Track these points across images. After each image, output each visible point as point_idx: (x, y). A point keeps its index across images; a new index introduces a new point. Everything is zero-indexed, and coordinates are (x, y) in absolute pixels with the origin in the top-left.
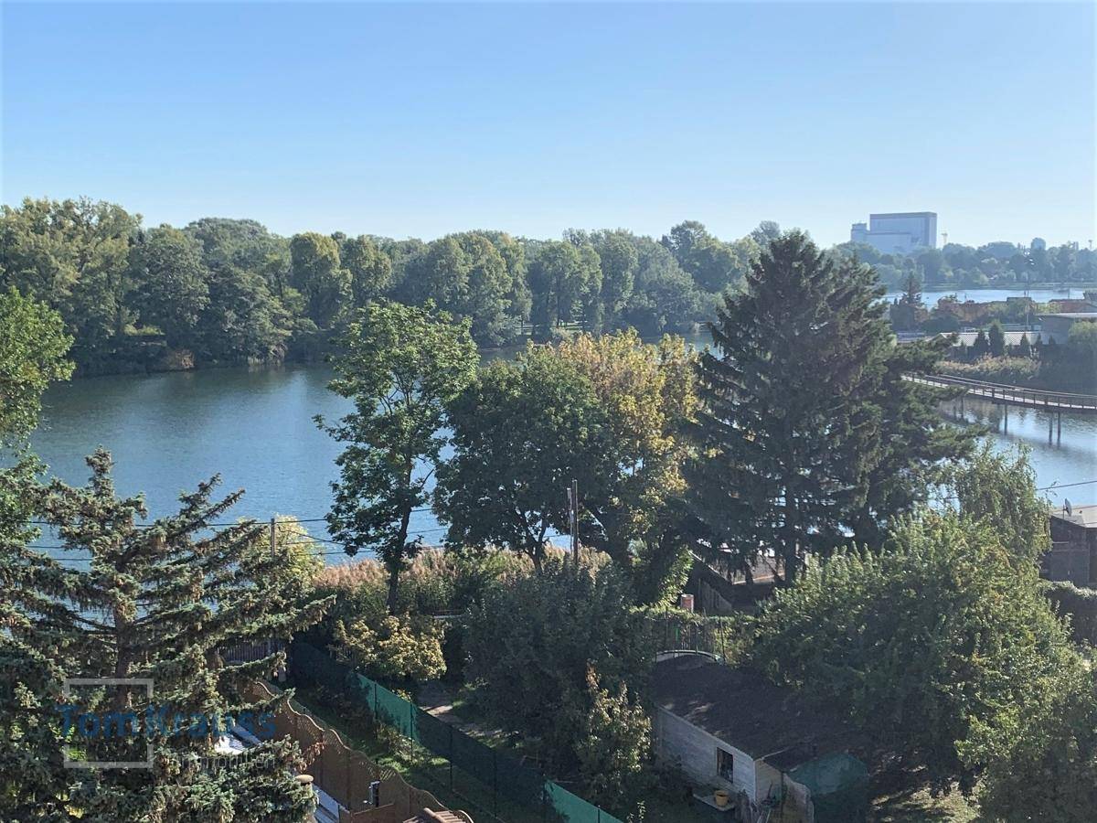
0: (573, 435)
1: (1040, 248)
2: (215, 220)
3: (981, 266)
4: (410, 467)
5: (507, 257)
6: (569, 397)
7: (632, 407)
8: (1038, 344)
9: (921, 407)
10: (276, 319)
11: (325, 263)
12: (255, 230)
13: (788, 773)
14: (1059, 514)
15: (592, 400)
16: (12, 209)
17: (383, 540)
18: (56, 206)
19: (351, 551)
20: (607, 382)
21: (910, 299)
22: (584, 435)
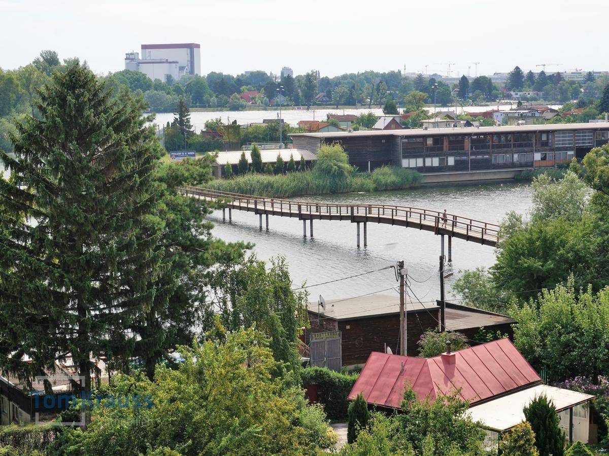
1: (289, 76)
14: (314, 309)
21: (181, 122)
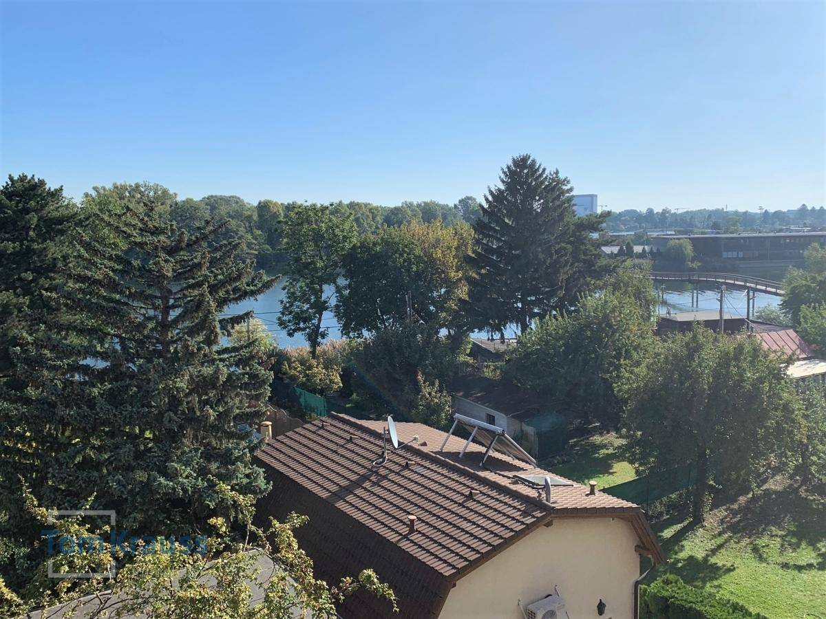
0: (409, 270)
1: (651, 212)
2: (216, 196)
3: (620, 221)
4: (321, 291)
5: (373, 213)
6: (406, 249)
7: (439, 255)
8: (651, 252)
9: (592, 248)
10: (249, 245)
11: (275, 216)
12: (237, 201)
13: (524, 422)
15: (418, 252)
16: (107, 188)
17: (308, 330)
18: (131, 186)
19: (291, 335)
20: (426, 245)
22: (414, 269)
